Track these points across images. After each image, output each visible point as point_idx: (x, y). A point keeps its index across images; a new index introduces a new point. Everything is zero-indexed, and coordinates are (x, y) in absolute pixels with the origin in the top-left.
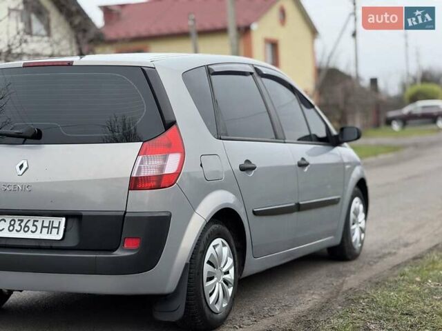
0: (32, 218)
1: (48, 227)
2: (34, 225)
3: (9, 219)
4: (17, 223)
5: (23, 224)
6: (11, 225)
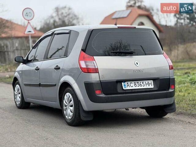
0: (142, 82)
1: (148, 84)
2: (143, 84)
3: (133, 82)
4: (137, 84)
5: (139, 84)
6: (135, 85)
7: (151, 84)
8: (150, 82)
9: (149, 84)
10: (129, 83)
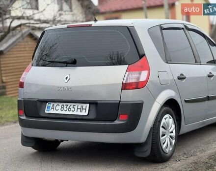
0: (73, 104)
1: (80, 109)
2: (73, 108)
3: (61, 104)
4: (65, 106)
5: (68, 107)
6: (62, 107)
7: (85, 109)
8: (84, 105)
9: (82, 109)
10: (55, 104)
